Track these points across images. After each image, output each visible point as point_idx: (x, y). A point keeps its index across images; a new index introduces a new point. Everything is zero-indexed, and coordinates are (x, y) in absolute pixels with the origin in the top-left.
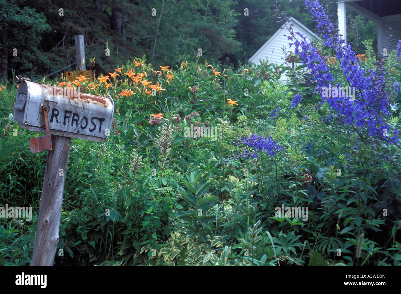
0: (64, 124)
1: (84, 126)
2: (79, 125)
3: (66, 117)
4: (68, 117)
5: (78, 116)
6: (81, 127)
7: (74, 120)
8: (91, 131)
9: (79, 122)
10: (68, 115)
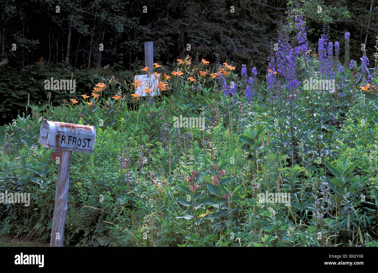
0: (69, 143)
1: (79, 144)
2: (77, 144)
3: (69, 140)
4: (70, 140)
5: (76, 139)
6: (78, 145)
7: (74, 141)
8: (83, 147)
9: (77, 142)
10: (70, 138)
